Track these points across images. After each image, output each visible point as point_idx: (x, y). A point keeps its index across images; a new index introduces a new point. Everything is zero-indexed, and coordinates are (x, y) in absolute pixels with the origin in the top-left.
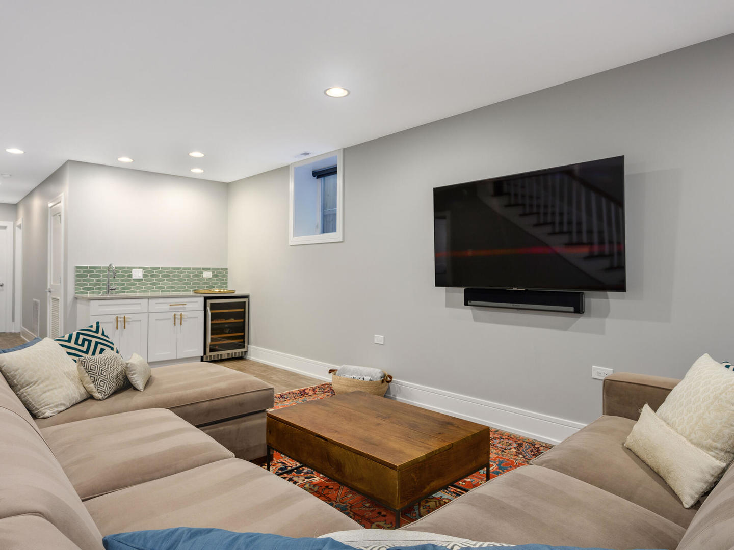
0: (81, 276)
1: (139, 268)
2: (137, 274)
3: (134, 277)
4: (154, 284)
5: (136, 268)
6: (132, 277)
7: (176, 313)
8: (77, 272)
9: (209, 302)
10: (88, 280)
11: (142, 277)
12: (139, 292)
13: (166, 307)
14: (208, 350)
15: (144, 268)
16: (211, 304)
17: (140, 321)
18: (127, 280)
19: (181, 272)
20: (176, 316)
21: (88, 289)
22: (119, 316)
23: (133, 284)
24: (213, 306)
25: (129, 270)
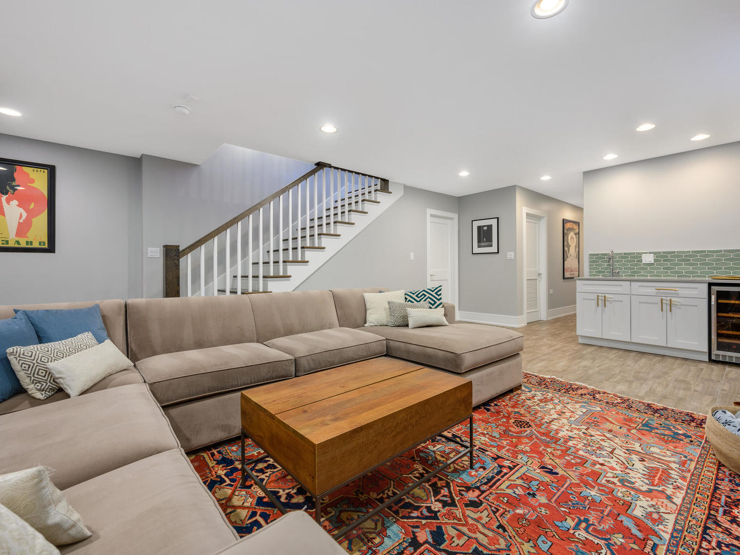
0: (594, 262)
1: (650, 253)
2: (648, 259)
3: (643, 262)
4: (668, 268)
5: (646, 253)
6: (642, 262)
7: (663, 298)
8: (590, 258)
9: (715, 289)
10: (600, 265)
11: (653, 262)
12: (650, 276)
13: (652, 291)
14: (714, 346)
15: (655, 253)
16: (718, 292)
17: (622, 301)
18: (636, 265)
19: (707, 256)
20: (663, 301)
21: (600, 272)
22: (599, 294)
23: (643, 269)
24: (720, 295)
25: (638, 256)
